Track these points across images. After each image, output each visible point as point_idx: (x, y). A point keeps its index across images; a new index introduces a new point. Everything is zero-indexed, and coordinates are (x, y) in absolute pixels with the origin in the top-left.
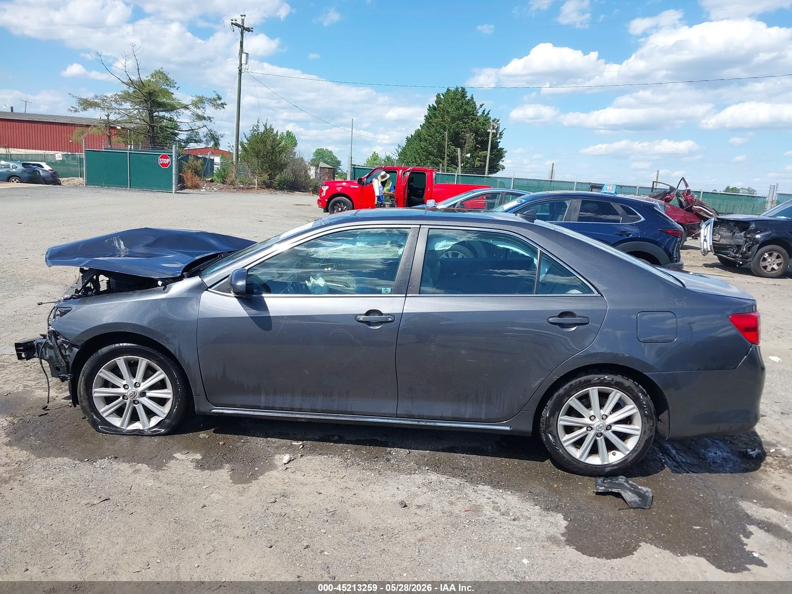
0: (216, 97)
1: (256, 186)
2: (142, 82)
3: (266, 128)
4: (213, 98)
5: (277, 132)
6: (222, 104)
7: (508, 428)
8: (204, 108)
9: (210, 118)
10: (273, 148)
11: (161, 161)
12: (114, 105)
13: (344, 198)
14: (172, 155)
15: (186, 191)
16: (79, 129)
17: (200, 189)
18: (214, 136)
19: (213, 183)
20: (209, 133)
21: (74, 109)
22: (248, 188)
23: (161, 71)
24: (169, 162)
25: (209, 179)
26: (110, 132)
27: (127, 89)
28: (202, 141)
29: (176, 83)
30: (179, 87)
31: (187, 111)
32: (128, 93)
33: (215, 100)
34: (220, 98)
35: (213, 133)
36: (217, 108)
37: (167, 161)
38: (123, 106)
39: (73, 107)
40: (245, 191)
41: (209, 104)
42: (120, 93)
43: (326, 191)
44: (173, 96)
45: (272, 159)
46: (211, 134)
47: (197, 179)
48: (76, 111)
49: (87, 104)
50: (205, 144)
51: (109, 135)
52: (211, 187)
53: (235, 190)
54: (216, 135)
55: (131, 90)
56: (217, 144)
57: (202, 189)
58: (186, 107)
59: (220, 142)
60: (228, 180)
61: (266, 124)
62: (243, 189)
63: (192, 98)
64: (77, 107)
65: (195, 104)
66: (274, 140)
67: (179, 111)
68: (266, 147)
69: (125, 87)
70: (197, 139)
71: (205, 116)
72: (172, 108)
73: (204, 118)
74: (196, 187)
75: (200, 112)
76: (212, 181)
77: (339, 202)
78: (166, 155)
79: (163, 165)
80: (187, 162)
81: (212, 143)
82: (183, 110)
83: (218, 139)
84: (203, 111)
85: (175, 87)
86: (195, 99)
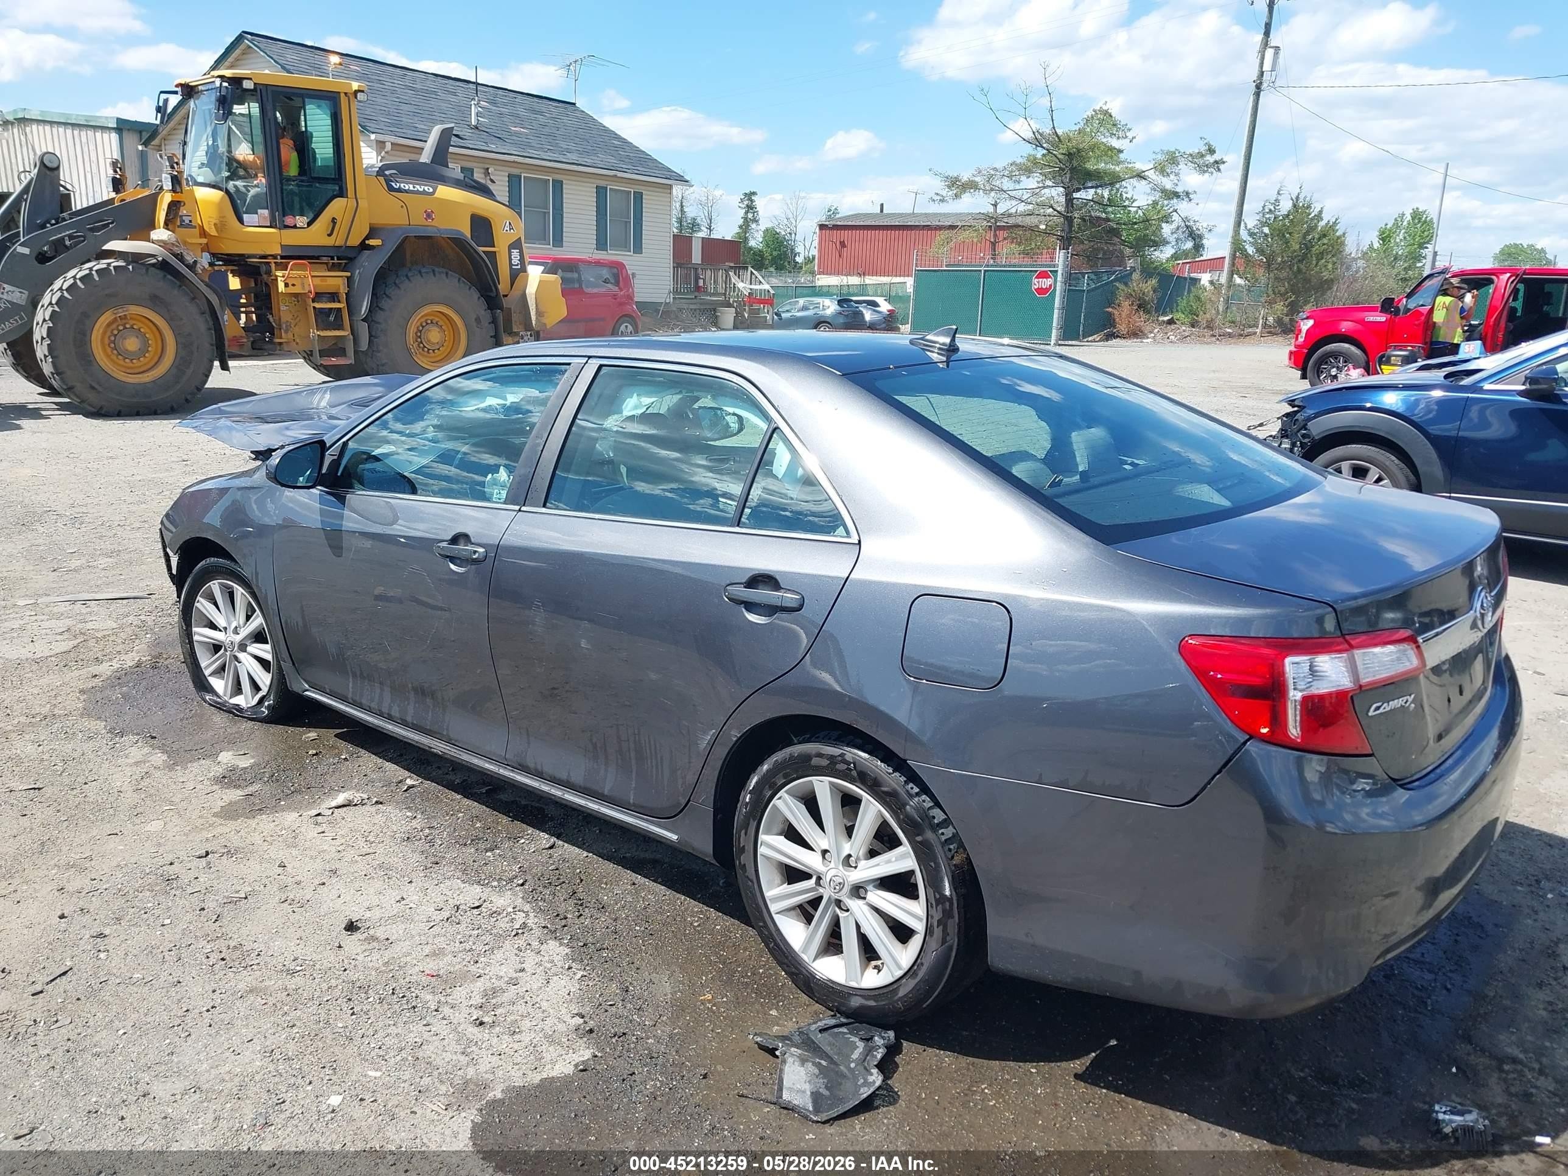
0: (1203, 149)
1: (1258, 331)
2: (1057, 136)
3: (1295, 206)
4: (1197, 151)
5: (1321, 212)
6: (1216, 162)
7: (674, 837)
8: (1177, 175)
9: (1187, 194)
10: (1308, 246)
11: (1037, 283)
12: (1007, 184)
13: (1346, 345)
14: (1057, 271)
15: (1114, 342)
16: (942, 235)
17: (1144, 338)
18: (1193, 231)
19: (1173, 327)
20: (1183, 225)
21: (939, 198)
22: (1242, 335)
23: (1105, 108)
24: (1050, 286)
25: (1166, 318)
26: (995, 236)
27: (1033, 153)
28: (1168, 243)
29: (1129, 130)
30: (1134, 138)
31: (1144, 182)
32: (1035, 159)
33: (1202, 156)
34: (1212, 151)
35: (1192, 223)
36: (1205, 172)
37: (1046, 283)
38: (1021, 184)
39: (937, 194)
40: (1233, 341)
41: (1190, 164)
42: (1019, 160)
43: (1308, 331)
44: (1121, 155)
45: (1299, 270)
46: (1187, 227)
47: (1140, 320)
48: (942, 201)
49: (959, 187)
50: (1173, 247)
51: (992, 240)
52: (1166, 333)
53: (1214, 339)
54: (1198, 229)
55: (1040, 153)
56: (1198, 247)
57: (1148, 338)
58: (1140, 176)
59: (1204, 241)
60: (1203, 319)
61: (1297, 198)
62: (1230, 335)
63: (1154, 156)
64: (944, 193)
65: (1161, 169)
66: (1312, 229)
67: (1127, 185)
68: (1287, 247)
69: (1029, 149)
70: (1157, 239)
71: (1179, 189)
72: (1113, 180)
73: (1176, 195)
74: (1136, 334)
75: (1168, 183)
76: (1171, 322)
77: (1335, 355)
78: (1046, 272)
79: (1040, 291)
80: (1126, 284)
81: (1189, 245)
82: (1134, 181)
83: (1201, 237)
84: (1176, 181)
85: (1126, 137)
86: (1159, 157)
